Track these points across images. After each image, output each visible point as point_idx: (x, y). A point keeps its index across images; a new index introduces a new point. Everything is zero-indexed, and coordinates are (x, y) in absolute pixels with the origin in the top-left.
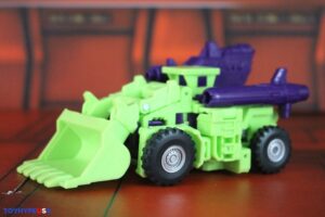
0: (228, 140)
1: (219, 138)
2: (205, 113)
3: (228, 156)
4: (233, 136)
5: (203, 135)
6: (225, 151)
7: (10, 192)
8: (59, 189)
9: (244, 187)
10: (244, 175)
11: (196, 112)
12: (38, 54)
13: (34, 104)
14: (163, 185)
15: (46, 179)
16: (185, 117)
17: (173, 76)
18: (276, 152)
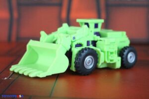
0: (112, 53)
1: (108, 52)
2: (101, 40)
3: (111, 60)
4: (114, 51)
5: (102, 51)
6: (110, 58)
7: (6, 78)
8: (37, 78)
9: (118, 75)
10: (118, 70)
11: (96, 40)
12: (15, 15)
13: (14, 39)
14: (84, 75)
15: (30, 73)
16: (90, 43)
17: (82, 23)
18: (131, 58)
